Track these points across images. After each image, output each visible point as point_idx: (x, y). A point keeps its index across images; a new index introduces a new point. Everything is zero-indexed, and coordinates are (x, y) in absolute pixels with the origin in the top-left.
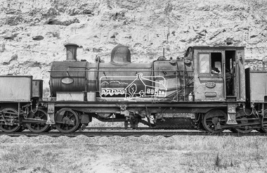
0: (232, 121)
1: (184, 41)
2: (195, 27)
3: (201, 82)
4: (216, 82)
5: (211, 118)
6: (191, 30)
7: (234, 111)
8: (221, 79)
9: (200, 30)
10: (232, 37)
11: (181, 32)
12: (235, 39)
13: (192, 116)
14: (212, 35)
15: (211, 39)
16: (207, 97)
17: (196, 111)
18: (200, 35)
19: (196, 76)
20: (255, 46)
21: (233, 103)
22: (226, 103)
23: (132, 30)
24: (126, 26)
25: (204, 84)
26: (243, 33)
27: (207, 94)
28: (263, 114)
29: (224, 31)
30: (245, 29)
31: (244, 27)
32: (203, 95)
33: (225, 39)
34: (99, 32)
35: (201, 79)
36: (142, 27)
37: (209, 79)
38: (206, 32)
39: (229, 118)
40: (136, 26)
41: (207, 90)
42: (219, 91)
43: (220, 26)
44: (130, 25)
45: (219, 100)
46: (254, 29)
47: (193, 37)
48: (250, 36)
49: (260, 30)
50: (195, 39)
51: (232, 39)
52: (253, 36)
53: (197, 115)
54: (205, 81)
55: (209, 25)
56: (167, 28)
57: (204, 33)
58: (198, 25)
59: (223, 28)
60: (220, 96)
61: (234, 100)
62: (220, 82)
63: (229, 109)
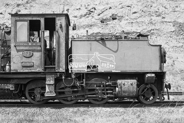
0: (51, 92)
1: (76, 17)
2: (86, 5)
3: (18, 51)
4: (34, 51)
5: (33, 89)
6: (83, 8)
7: (52, 82)
8: (39, 48)
9: (90, 8)
10: (116, 13)
11: (74, 10)
12: (119, 15)
13: (11, 87)
14: (100, 12)
15: (99, 15)
16: (23, 67)
17: (15, 81)
18: (90, 12)
19: (12, 45)
20: (135, 21)
21: (51, 73)
22: (44, 73)
23: (32, 8)
24: (28, 5)
25: (21, 53)
26: (126, 10)
27: (24, 64)
28: (84, 85)
29: (110, 8)
30: (128, 6)
31: (127, 4)
32: (20, 65)
33: (111, 15)
34: (5, 10)
35: (18, 48)
36: (41, 6)
37: (27, 48)
38: (95, 9)
39: (47, 90)
40: (36, 5)
41: (25, 60)
42: (37, 61)
43: (107, 4)
44: (31, 4)
45: (37, 70)
46: (136, 7)
47: (84, 14)
48: (132, 12)
49: (140, 7)
50: (86, 15)
51: (116, 15)
52: (135, 13)
53: (16, 86)
54: (22, 50)
55: (97, 4)
56: (62, 6)
57: (93, 10)
58: (89, 4)
59: (109, 6)
60: (38, 66)
61: (53, 71)
62: (38, 51)
63: (47, 79)
